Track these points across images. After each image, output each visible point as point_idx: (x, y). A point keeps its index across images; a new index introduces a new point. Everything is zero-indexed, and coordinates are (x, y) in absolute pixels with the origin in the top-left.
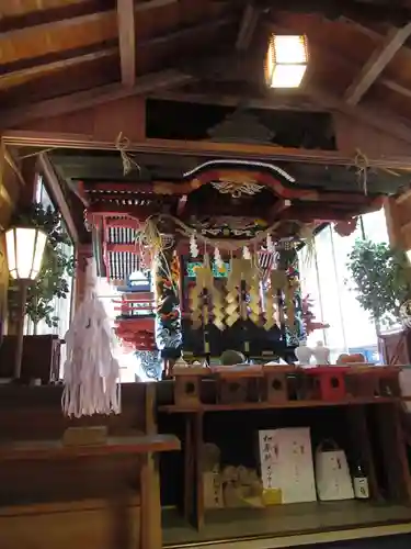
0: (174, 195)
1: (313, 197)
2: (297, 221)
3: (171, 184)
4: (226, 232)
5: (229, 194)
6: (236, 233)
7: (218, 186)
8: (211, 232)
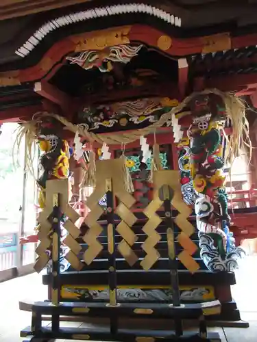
0: (24, 85)
1: (222, 44)
2: (216, 92)
3: (16, 72)
4: (123, 122)
5: (95, 69)
6: (136, 121)
7: (78, 61)
8: (105, 124)
